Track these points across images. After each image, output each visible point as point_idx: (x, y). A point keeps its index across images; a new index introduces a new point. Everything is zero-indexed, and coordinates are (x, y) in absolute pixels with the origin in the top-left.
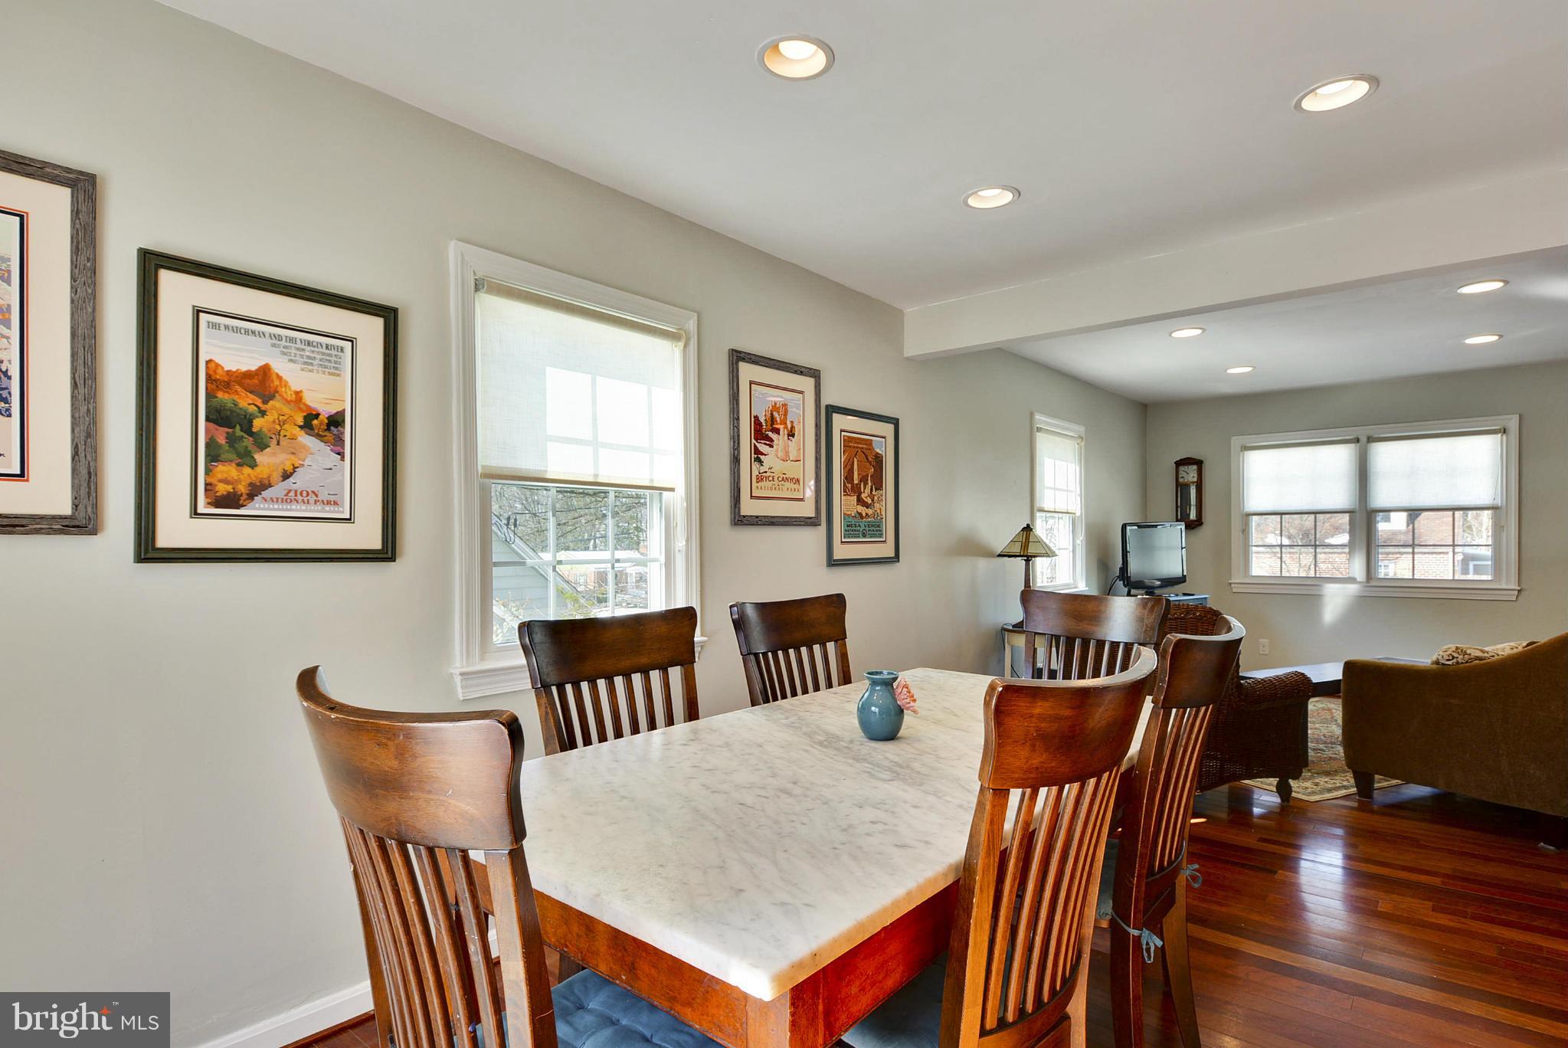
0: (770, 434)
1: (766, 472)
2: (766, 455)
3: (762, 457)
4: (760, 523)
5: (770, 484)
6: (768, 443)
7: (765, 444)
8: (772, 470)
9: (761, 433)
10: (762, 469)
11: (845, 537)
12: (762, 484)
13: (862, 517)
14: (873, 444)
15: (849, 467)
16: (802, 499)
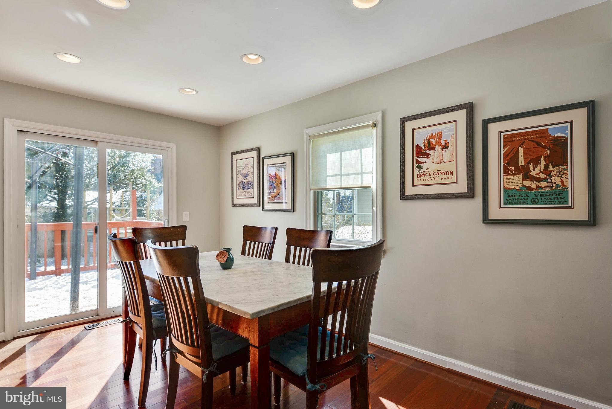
0: (428, 151)
1: (424, 172)
2: (424, 163)
3: (421, 165)
4: (417, 198)
5: (426, 177)
6: (426, 156)
7: (423, 157)
8: (429, 170)
9: (419, 152)
10: (421, 171)
11: (505, 204)
12: (419, 179)
13: (532, 190)
14: (549, 132)
15: (511, 155)
16: (456, 183)
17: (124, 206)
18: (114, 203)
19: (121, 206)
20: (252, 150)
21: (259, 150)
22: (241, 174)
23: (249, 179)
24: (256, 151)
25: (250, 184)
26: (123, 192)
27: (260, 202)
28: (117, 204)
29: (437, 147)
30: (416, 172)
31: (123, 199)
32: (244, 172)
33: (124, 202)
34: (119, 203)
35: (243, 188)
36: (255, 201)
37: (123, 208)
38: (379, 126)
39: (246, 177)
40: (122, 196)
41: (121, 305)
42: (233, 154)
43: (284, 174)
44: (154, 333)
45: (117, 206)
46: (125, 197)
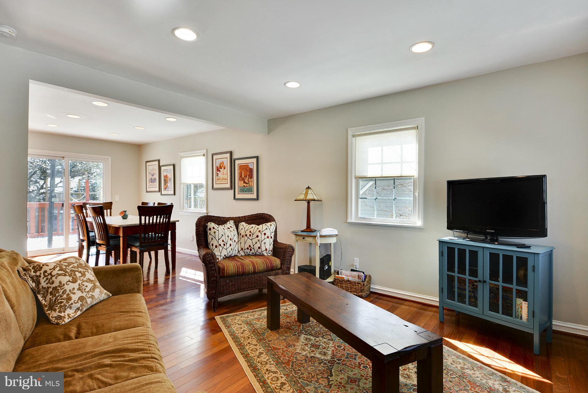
0: (220, 169)
3: (218, 175)
4: (217, 189)
5: (220, 180)
7: (219, 172)
8: (220, 177)
9: (218, 170)
11: (239, 192)
12: (218, 181)
13: (245, 187)
14: (249, 166)
15: (241, 173)
16: (227, 183)
17: (81, 191)
18: (72, 189)
19: (77, 192)
20: (155, 161)
21: (159, 161)
22: (150, 174)
23: (154, 177)
24: (157, 162)
25: (155, 179)
26: (80, 180)
27: (160, 190)
28: (74, 189)
29: (222, 168)
30: (217, 177)
31: (79, 186)
32: (152, 173)
33: (81, 188)
34: (76, 189)
35: (152, 182)
36: (157, 189)
37: (79, 193)
38: (206, 155)
39: (153, 175)
40: (79, 183)
41: (77, 246)
42: (147, 162)
43: (171, 176)
44: (91, 243)
45: (75, 191)
46: (81, 184)
